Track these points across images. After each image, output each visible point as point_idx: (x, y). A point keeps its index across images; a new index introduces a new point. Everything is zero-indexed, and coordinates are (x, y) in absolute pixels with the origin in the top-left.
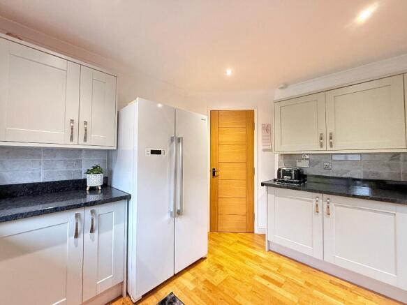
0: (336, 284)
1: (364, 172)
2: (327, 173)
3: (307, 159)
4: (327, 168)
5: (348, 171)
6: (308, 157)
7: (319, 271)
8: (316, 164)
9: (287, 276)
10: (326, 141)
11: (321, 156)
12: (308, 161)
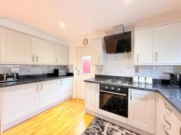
0: (45, 114)
1: (42, 72)
2: (28, 74)
3: (18, 67)
4: (29, 71)
5: (37, 72)
6: (18, 66)
7: (37, 115)
8: (24, 70)
9: (31, 128)
10: (35, 59)
11: (26, 66)
12: (19, 68)
